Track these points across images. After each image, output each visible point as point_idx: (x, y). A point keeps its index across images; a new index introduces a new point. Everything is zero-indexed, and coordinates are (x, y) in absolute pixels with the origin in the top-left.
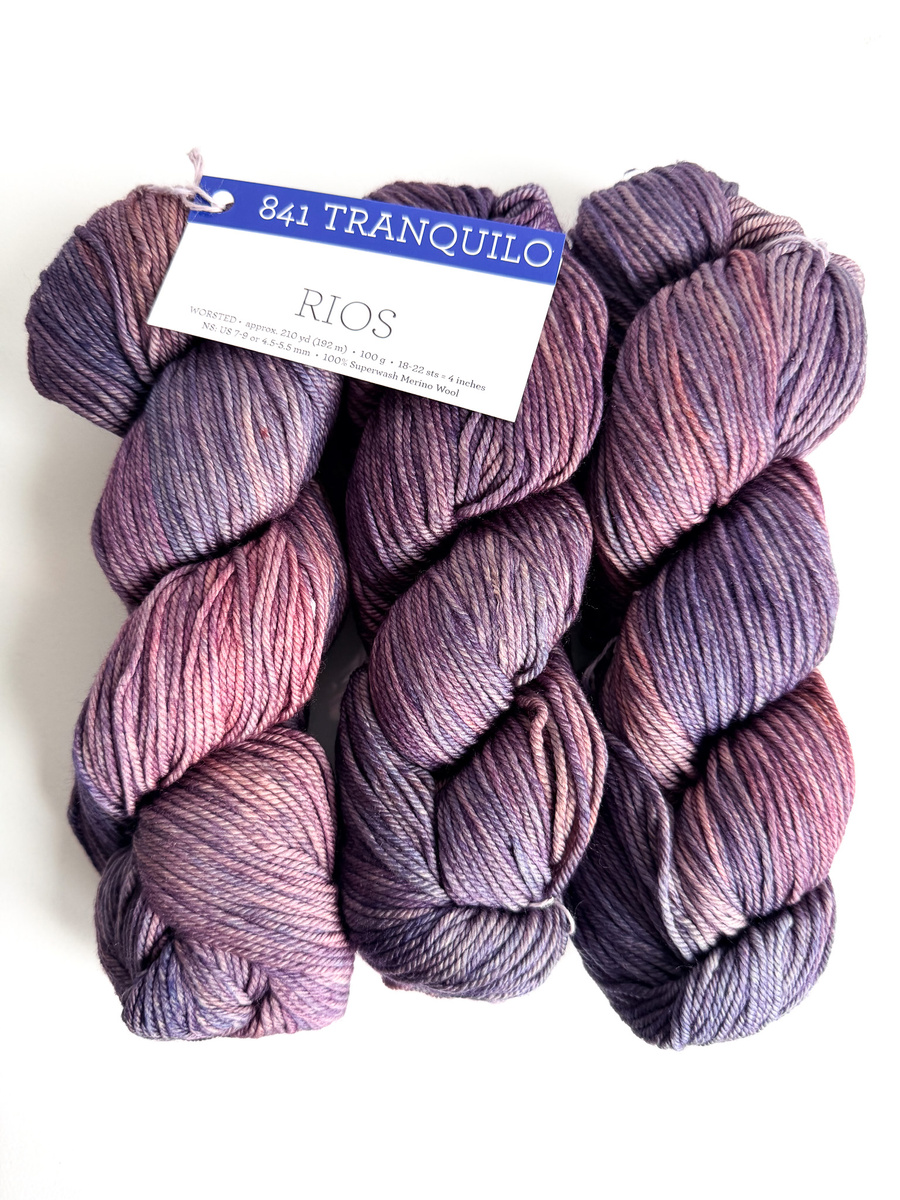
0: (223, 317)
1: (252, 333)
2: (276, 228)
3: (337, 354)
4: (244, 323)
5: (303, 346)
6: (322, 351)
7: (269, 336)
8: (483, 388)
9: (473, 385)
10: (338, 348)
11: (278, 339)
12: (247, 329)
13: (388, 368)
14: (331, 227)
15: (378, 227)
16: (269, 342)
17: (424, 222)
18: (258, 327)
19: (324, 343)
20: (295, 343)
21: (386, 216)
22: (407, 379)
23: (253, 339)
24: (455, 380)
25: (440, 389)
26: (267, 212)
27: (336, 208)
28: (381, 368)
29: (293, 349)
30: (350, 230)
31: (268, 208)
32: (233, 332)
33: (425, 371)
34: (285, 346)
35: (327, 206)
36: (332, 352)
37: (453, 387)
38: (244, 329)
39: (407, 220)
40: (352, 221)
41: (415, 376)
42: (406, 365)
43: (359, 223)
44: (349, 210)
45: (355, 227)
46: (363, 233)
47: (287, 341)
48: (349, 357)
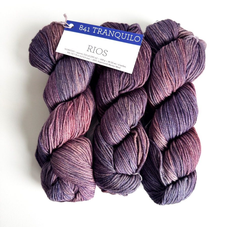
0: (72, 51)
1: (78, 54)
2: (83, 32)
3: (95, 59)
4: (76, 52)
5: (88, 57)
6: (92, 58)
7: (81, 55)
8: (125, 67)
9: (123, 66)
10: (95, 58)
11: (83, 56)
12: (77, 54)
13: (106, 62)
14: (94, 32)
15: (104, 32)
16: (81, 56)
17: (114, 32)
18: (79, 53)
19: (93, 57)
20: (87, 57)
21: (106, 30)
22: (110, 65)
23: (78, 56)
24: (120, 65)
25: (116, 67)
26: (81, 29)
27: (95, 28)
28: (104, 62)
29: (86, 58)
30: (98, 33)
31: (81, 28)
32: (74, 54)
33: (113, 63)
34: (85, 57)
35: (93, 28)
36: (94, 59)
37: (119, 66)
38: (76, 54)
39: (110, 31)
40: (99, 31)
41: (111, 64)
42: (109, 62)
43: (100, 32)
44: (98, 29)
45: (99, 32)
46: (101, 34)
47: (85, 56)
48: (98, 60)
